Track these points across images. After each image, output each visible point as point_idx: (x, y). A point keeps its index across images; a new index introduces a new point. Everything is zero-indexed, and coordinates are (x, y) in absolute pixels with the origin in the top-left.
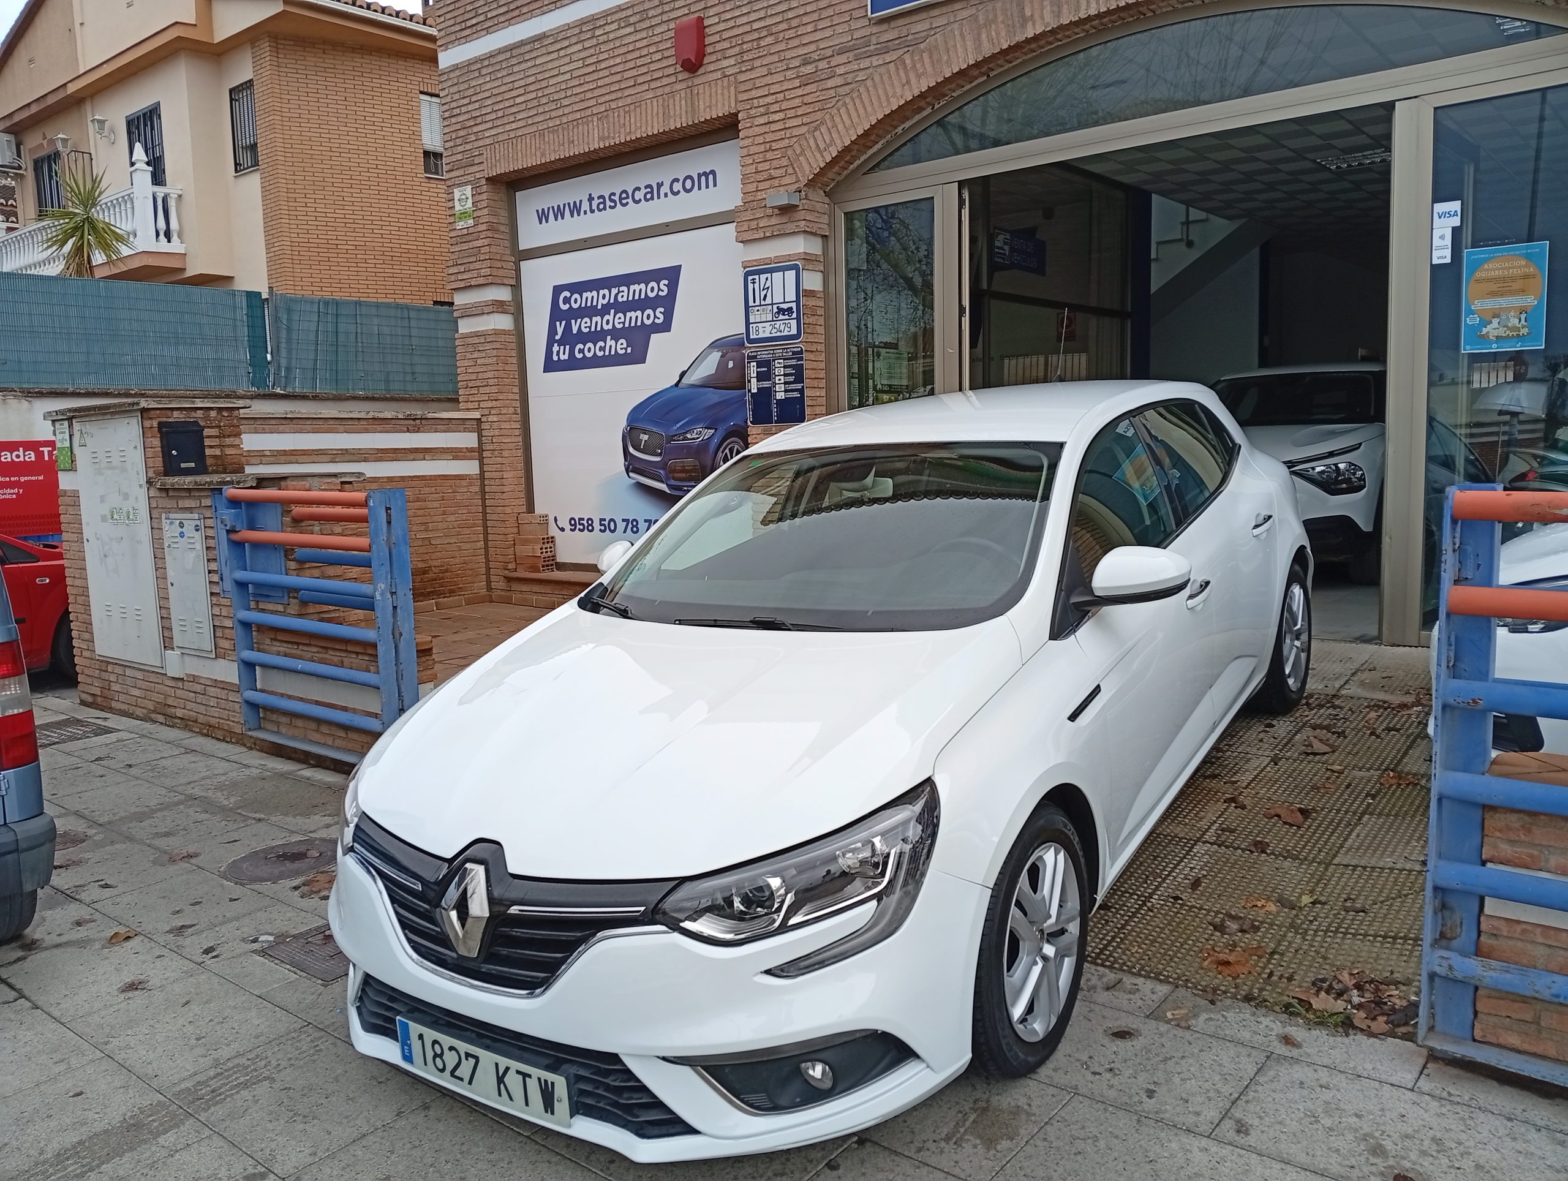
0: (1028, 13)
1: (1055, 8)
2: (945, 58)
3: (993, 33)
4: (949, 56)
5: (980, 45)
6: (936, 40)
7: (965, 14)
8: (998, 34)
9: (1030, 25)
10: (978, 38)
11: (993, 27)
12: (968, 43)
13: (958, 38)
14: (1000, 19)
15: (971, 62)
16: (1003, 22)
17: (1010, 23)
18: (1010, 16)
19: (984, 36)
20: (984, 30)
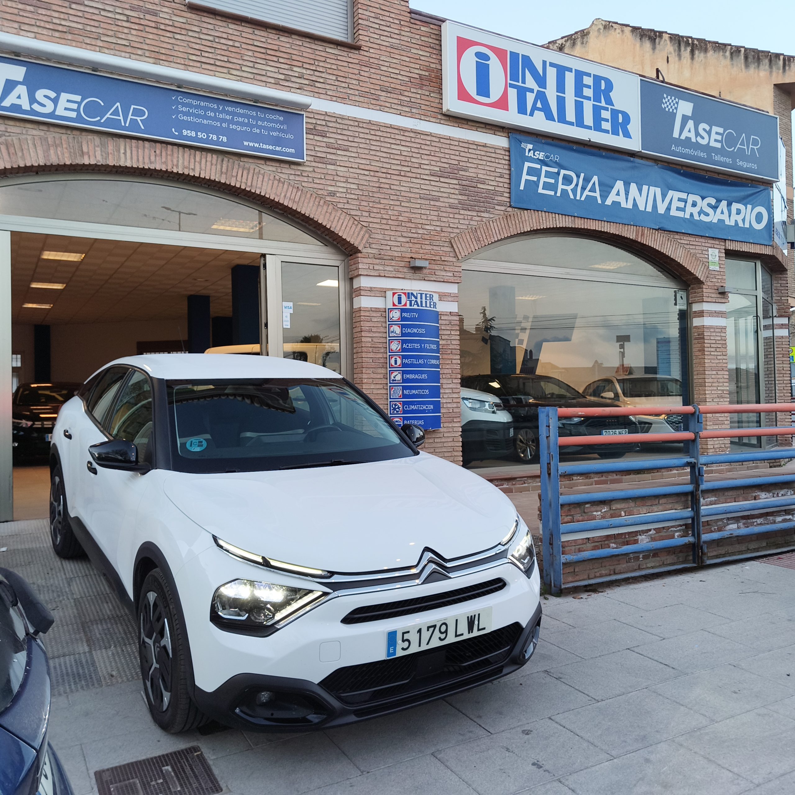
0: (85, 149)
1: (104, 154)
2: (20, 154)
3: (59, 152)
4: (23, 154)
5: (48, 156)
6: (12, 140)
7: (35, 132)
8: (63, 154)
9: (86, 157)
10: (46, 152)
11: (59, 149)
12: (39, 151)
13: (31, 145)
14: (64, 146)
15: (42, 164)
16: (66, 148)
17: (72, 151)
18: (71, 147)
19: (52, 152)
20: (52, 148)
